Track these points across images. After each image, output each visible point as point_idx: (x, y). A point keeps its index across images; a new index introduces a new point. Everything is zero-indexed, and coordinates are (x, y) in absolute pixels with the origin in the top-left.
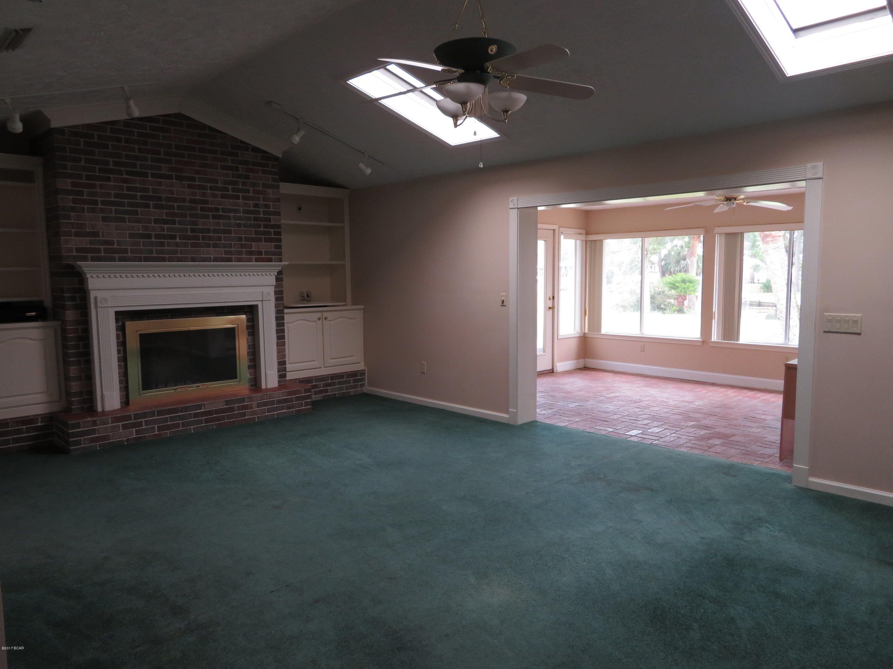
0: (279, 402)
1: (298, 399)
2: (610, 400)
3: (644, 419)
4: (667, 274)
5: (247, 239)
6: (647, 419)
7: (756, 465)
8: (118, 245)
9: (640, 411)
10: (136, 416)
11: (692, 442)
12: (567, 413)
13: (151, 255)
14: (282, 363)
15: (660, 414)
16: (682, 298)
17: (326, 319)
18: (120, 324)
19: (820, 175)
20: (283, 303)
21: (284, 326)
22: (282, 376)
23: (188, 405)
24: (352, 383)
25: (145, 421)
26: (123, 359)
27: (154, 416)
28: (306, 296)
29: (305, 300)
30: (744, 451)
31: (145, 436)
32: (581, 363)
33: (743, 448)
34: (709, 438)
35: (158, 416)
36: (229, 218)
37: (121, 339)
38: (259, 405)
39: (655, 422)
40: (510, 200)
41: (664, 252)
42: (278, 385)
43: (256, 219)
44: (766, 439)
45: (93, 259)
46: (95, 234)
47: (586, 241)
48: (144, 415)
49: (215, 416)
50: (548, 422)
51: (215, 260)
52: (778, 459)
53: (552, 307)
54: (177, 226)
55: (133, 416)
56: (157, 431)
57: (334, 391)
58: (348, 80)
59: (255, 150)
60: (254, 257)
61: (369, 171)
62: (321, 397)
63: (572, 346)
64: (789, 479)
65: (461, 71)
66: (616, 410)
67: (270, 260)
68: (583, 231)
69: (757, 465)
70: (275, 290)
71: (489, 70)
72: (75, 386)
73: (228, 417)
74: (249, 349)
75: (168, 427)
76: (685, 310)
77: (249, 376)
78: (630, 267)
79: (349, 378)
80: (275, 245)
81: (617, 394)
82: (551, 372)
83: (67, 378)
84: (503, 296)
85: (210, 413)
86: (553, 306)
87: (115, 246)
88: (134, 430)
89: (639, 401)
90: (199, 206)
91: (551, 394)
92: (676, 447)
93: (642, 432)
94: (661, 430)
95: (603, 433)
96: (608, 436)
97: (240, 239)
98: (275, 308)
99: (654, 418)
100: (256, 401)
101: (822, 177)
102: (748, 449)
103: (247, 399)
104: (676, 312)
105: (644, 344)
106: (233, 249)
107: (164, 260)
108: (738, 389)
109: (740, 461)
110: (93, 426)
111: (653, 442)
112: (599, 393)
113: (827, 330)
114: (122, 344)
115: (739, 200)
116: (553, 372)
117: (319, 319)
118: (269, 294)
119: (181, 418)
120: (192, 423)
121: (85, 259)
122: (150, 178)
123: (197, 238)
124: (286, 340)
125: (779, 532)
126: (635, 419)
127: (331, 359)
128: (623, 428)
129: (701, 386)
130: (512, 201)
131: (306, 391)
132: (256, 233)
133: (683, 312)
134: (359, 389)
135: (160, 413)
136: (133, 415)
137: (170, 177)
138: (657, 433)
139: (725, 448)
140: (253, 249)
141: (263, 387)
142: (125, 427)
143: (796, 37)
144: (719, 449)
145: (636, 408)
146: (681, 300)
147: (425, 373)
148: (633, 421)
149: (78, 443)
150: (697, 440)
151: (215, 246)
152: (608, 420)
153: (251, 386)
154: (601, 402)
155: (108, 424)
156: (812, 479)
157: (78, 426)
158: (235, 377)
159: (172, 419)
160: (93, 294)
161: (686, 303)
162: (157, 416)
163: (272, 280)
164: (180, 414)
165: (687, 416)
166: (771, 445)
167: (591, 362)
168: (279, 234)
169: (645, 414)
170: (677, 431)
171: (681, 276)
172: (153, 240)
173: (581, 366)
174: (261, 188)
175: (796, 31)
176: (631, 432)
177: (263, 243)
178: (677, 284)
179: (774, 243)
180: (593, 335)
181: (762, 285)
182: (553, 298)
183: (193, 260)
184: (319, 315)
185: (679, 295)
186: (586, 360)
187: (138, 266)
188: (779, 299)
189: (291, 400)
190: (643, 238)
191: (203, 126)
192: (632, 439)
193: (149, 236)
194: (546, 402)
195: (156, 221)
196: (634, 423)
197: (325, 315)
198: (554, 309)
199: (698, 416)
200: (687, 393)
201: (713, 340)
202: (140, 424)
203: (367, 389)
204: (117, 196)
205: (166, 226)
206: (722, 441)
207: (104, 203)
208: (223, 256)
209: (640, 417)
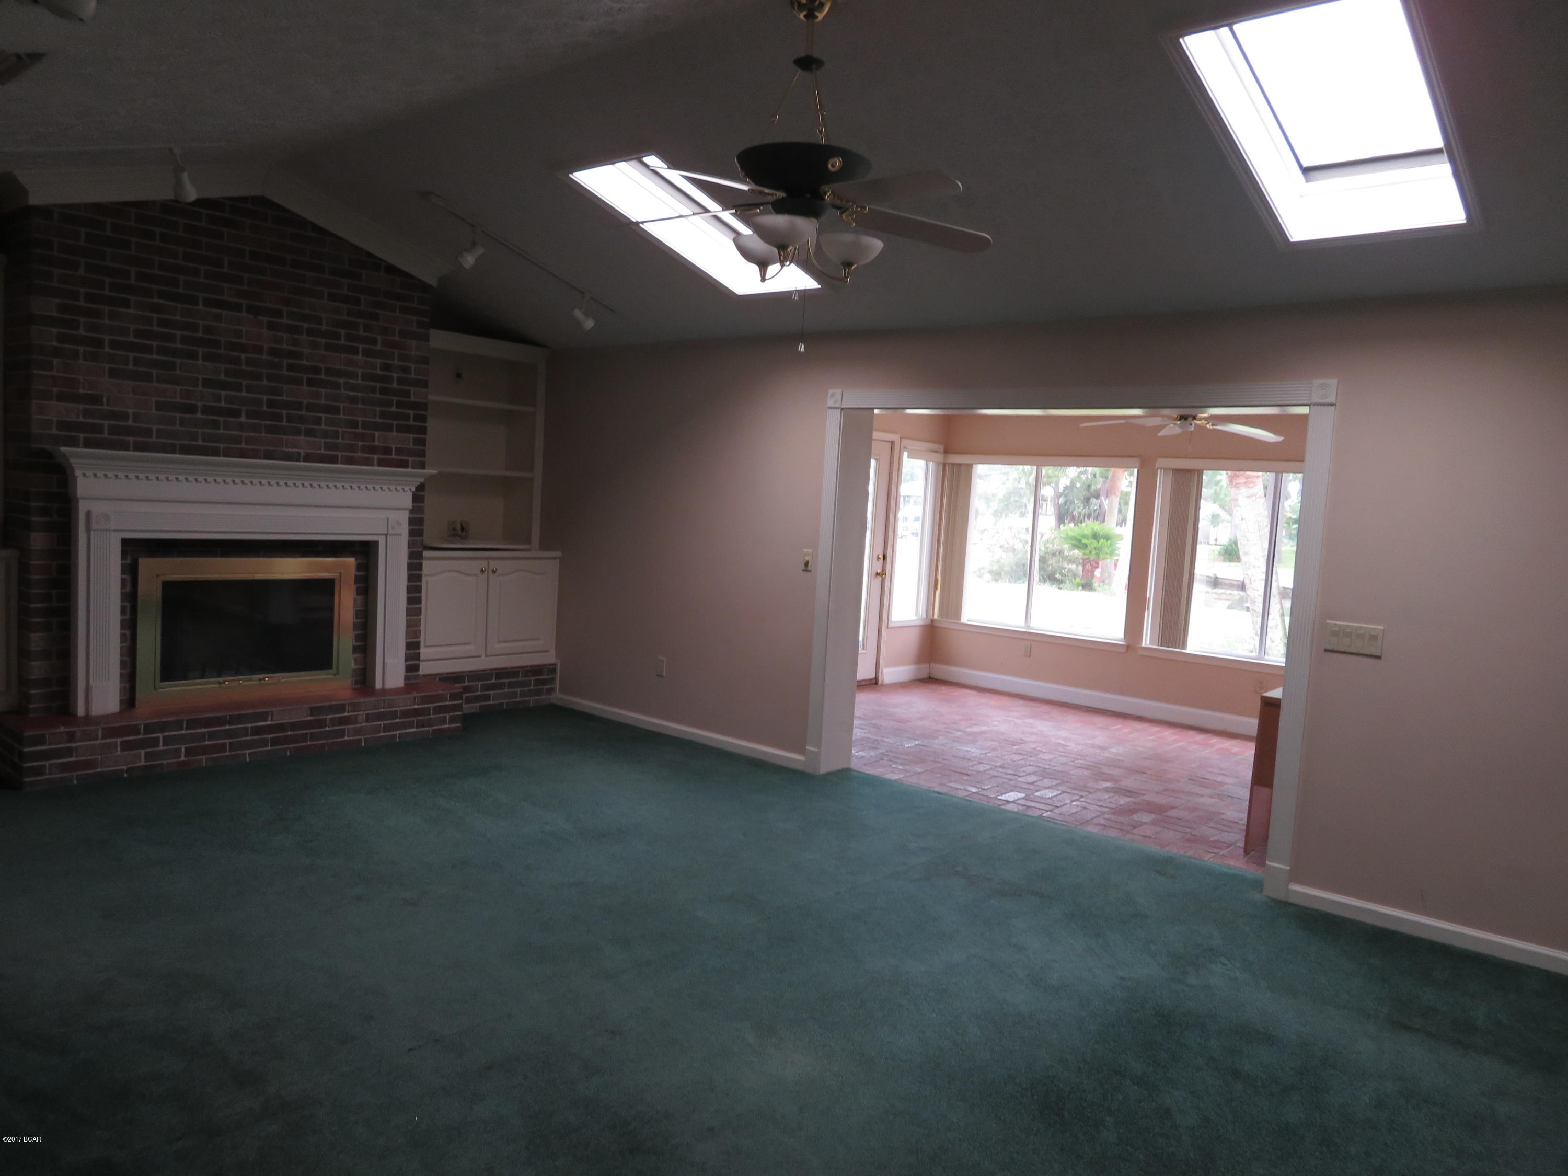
0: (405, 714)
1: (438, 710)
2: (973, 738)
3: (1029, 774)
4: (1067, 519)
5: (365, 425)
6: (1034, 773)
7: (1206, 859)
8: (135, 421)
9: (1022, 760)
10: (149, 729)
11: (1106, 816)
12: (902, 757)
13: (193, 443)
14: (413, 647)
15: (1054, 766)
16: (1091, 564)
17: (494, 572)
18: (128, 561)
19: (1332, 399)
20: (423, 541)
21: (421, 581)
22: (412, 668)
23: (243, 712)
24: (532, 685)
25: (164, 738)
26: (130, 626)
27: (181, 729)
28: (459, 528)
29: (457, 535)
30: (1188, 835)
31: (162, 765)
32: (924, 671)
33: (1188, 830)
34: (1133, 811)
35: (187, 728)
36: (337, 386)
37: (128, 589)
38: (368, 718)
39: (1046, 780)
40: (829, 395)
41: (1064, 482)
42: (405, 684)
43: (384, 391)
44: (1223, 817)
45: (88, 444)
46: (95, 399)
47: (944, 465)
48: (163, 727)
49: (289, 733)
50: (870, 771)
51: (308, 458)
52: (1242, 851)
53: (881, 574)
54: (244, 394)
55: (142, 729)
56: (185, 757)
57: (497, 698)
58: (572, 173)
59: (392, 270)
60: (376, 457)
61: (589, 324)
62: (477, 707)
63: (911, 641)
64: (1258, 885)
65: (781, 194)
66: (982, 756)
67: (404, 465)
68: (941, 448)
69: (1209, 859)
70: (409, 518)
71: (827, 197)
72: (38, 669)
73: (314, 737)
74: (357, 618)
75: (204, 750)
76: (1096, 584)
77: (353, 666)
78: (1005, 503)
79: (527, 676)
80: (414, 439)
81: (983, 728)
82: (873, 684)
83: (23, 653)
84: (806, 554)
85: (281, 727)
86: (883, 571)
87: (130, 423)
88: (143, 752)
89: (1020, 741)
90: (285, 362)
91: (874, 722)
92: (1081, 824)
93: (1026, 796)
94: (1055, 794)
95: (961, 794)
96: (970, 801)
97: (354, 424)
98: (408, 548)
99: (1044, 773)
100: (364, 711)
101: (1335, 403)
102: (1194, 833)
103: (348, 706)
104: (1080, 588)
105: (1031, 646)
106: (340, 441)
107: (215, 452)
108: (1180, 729)
109: (1182, 852)
110: (68, 742)
111: (1043, 813)
112: (954, 726)
113: (1330, 648)
114: (130, 598)
115: (1200, 419)
116: (876, 683)
117: (482, 571)
118: (399, 523)
119: (229, 734)
120: (249, 745)
121: (73, 442)
122: (201, 307)
123: (279, 418)
124: (423, 606)
125: (1240, 972)
126: (1014, 772)
127: (499, 642)
128: (994, 787)
129: (1120, 721)
130: (833, 395)
131: (454, 697)
132: (383, 415)
133: (1091, 589)
134: (543, 697)
135: (192, 724)
136: (142, 726)
137: (237, 307)
138: (1049, 798)
139: (1158, 829)
140: (376, 443)
141: (378, 685)
142: (126, 746)
143: (1308, 180)
144: (1149, 831)
145: (1015, 753)
146: (1090, 567)
147: (662, 676)
148: (1009, 777)
149: (39, 771)
150: (1114, 814)
151: (309, 433)
152: (969, 773)
153: (356, 682)
154: (957, 740)
155: (97, 739)
156: (1295, 887)
157: (40, 740)
158: (330, 667)
159: (212, 736)
160: (83, 507)
161: (1097, 573)
162: (186, 730)
163: (406, 499)
164: (228, 727)
165: (1098, 772)
166: (1231, 827)
167: (941, 670)
168: (423, 419)
169: (1030, 765)
170: (1082, 797)
171: (1090, 526)
172: (199, 415)
173: (924, 675)
174: (396, 338)
175: (1307, 171)
176: (1007, 795)
177: (394, 433)
178: (1084, 541)
179: (1249, 487)
180: (946, 624)
181: (1221, 548)
182: (885, 557)
183: (268, 456)
184: (483, 564)
185: (1087, 559)
186: (932, 665)
187: (171, 461)
188: (1252, 581)
189: (426, 712)
190: (1039, 466)
191: (302, 223)
192: (1009, 807)
193: (192, 409)
194: (866, 735)
195: (207, 383)
196: (1011, 780)
197: (493, 564)
198: (885, 577)
199: (1116, 772)
200: (1097, 733)
201: (1143, 645)
202: (155, 742)
203: (558, 697)
204: (139, 334)
205: (223, 393)
206: (1153, 816)
207: (114, 345)
208: (323, 451)
209: (1021, 770)
